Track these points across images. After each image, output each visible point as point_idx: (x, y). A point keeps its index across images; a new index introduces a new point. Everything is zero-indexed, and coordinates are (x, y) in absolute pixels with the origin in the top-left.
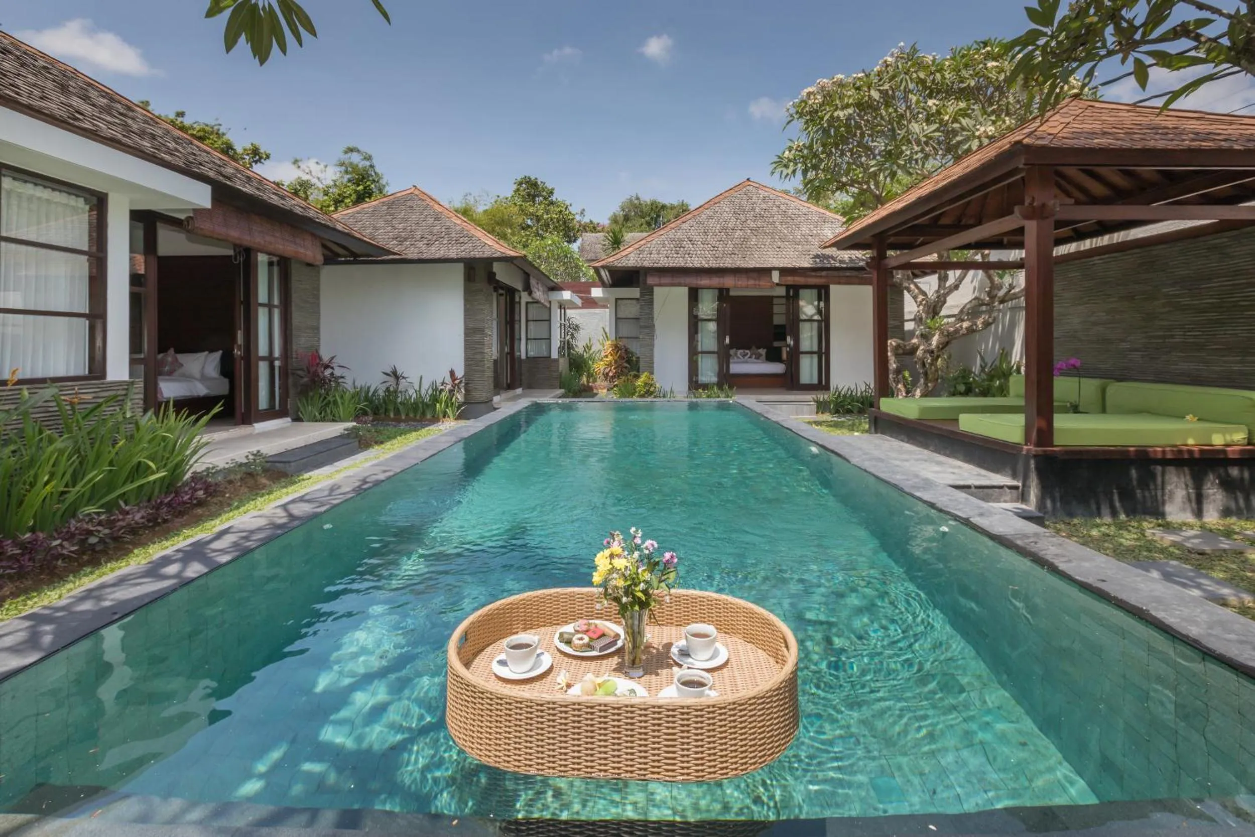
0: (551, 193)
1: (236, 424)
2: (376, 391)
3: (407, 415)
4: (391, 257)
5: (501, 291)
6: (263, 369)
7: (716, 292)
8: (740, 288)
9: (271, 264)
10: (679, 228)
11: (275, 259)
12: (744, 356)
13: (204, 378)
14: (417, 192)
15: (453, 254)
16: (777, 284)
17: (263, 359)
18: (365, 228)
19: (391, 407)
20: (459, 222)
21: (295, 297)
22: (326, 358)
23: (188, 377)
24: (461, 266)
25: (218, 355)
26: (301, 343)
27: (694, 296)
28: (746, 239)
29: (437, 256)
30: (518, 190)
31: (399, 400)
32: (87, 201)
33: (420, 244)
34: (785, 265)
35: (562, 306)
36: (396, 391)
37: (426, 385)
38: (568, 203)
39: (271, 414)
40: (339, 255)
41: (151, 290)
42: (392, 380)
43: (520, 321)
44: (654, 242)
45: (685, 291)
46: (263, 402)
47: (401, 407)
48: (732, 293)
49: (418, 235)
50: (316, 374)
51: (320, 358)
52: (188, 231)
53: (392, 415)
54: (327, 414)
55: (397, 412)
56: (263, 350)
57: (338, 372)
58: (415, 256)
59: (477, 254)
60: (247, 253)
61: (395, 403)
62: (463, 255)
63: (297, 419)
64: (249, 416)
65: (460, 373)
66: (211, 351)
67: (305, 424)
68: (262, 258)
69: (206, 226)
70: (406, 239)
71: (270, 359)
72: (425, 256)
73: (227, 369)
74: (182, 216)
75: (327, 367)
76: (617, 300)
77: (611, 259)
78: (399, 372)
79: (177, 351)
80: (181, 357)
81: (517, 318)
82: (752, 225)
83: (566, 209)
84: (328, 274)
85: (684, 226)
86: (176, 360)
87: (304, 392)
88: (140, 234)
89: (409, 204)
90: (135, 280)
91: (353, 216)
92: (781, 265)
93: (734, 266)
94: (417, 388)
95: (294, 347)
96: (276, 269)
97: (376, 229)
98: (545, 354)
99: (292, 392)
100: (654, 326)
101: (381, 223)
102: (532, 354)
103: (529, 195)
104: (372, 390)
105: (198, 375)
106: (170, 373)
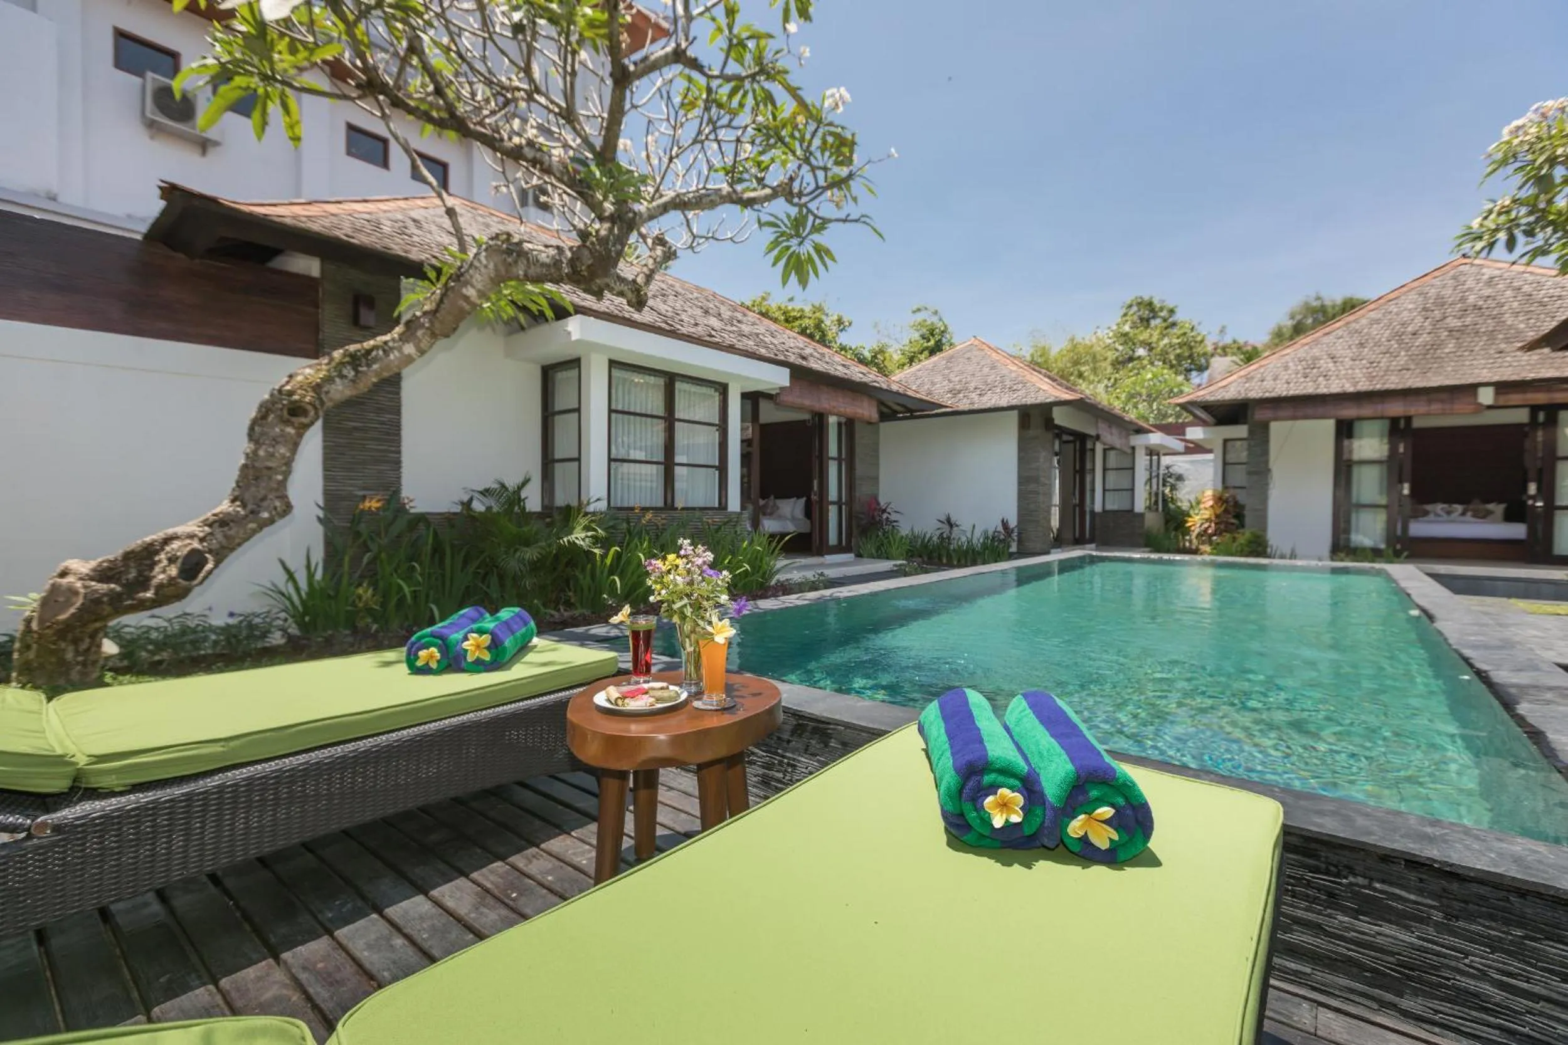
0: (1172, 312)
1: (813, 555)
2: (931, 538)
3: (959, 561)
4: (944, 410)
5: (1065, 437)
6: (833, 511)
7: (1387, 423)
8: (1427, 417)
9: (839, 424)
10: (1316, 342)
11: (843, 420)
12: (1449, 513)
13: (793, 519)
14: (977, 343)
15: (1004, 403)
16: (1489, 407)
17: (833, 503)
18: (922, 384)
19: (944, 552)
20: (1014, 368)
21: (858, 450)
22: (882, 502)
23: (781, 518)
24: (1015, 413)
25: (803, 500)
26: (863, 491)
27: (1345, 430)
28: (1435, 346)
29: (988, 405)
30: (1125, 315)
31: (952, 547)
32: (716, 390)
33: (973, 395)
34: (1505, 378)
35: (1152, 452)
36: (949, 538)
37: (978, 533)
38: (1195, 323)
39: (839, 549)
40: (897, 412)
41: (756, 449)
42: (946, 528)
43: (1093, 470)
44: (1271, 366)
45: (1330, 425)
46: (833, 539)
47: (953, 555)
48: (1417, 423)
49: (972, 386)
50: (873, 517)
51: (878, 504)
52: (776, 404)
53: (945, 561)
54: (882, 554)
55: (949, 557)
56: (833, 495)
57: (893, 517)
58: (967, 407)
59: (1030, 400)
60: (820, 418)
61: (948, 550)
62: (1014, 402)
63: (859, 555)
64: (822, 549)
65: (1013, 523)
66: (798, 497)
67: (865, 560)
68: (832, 420)
69: (788, 399)
70: (959, 392)
71: (839, 503)
72: (976, 407)
73: (808, 513)
74: (774, 392)
75: (884, 511)
76: (1226, 441)
77: (1202, 393)
78: (953, 520)
79: (776, 498)
80: (779, 502)
81: (1088, 466)
82: (1456, 323)
83: (1192, 329)
84: (885, 427)
85: (1326, 340)
86: (775, 504)
87: (864, 532)
88: (749, 407)
89: (967, 356)
90: (746, 442)
91: (914, 374)
92: (1496, 378)
93: (1400, 387)
94: (969, 536)
95: (857, 494)
96: (844, 428)
97: (933, 384)
98: (1127, 507)
99: (855, 531)
100: (1269, 470)
101: (938, 379)
102: (1109, 507)
103: (1141, 319)
104: (928, 536)
105: (789, 516)
106: (771, 514)
